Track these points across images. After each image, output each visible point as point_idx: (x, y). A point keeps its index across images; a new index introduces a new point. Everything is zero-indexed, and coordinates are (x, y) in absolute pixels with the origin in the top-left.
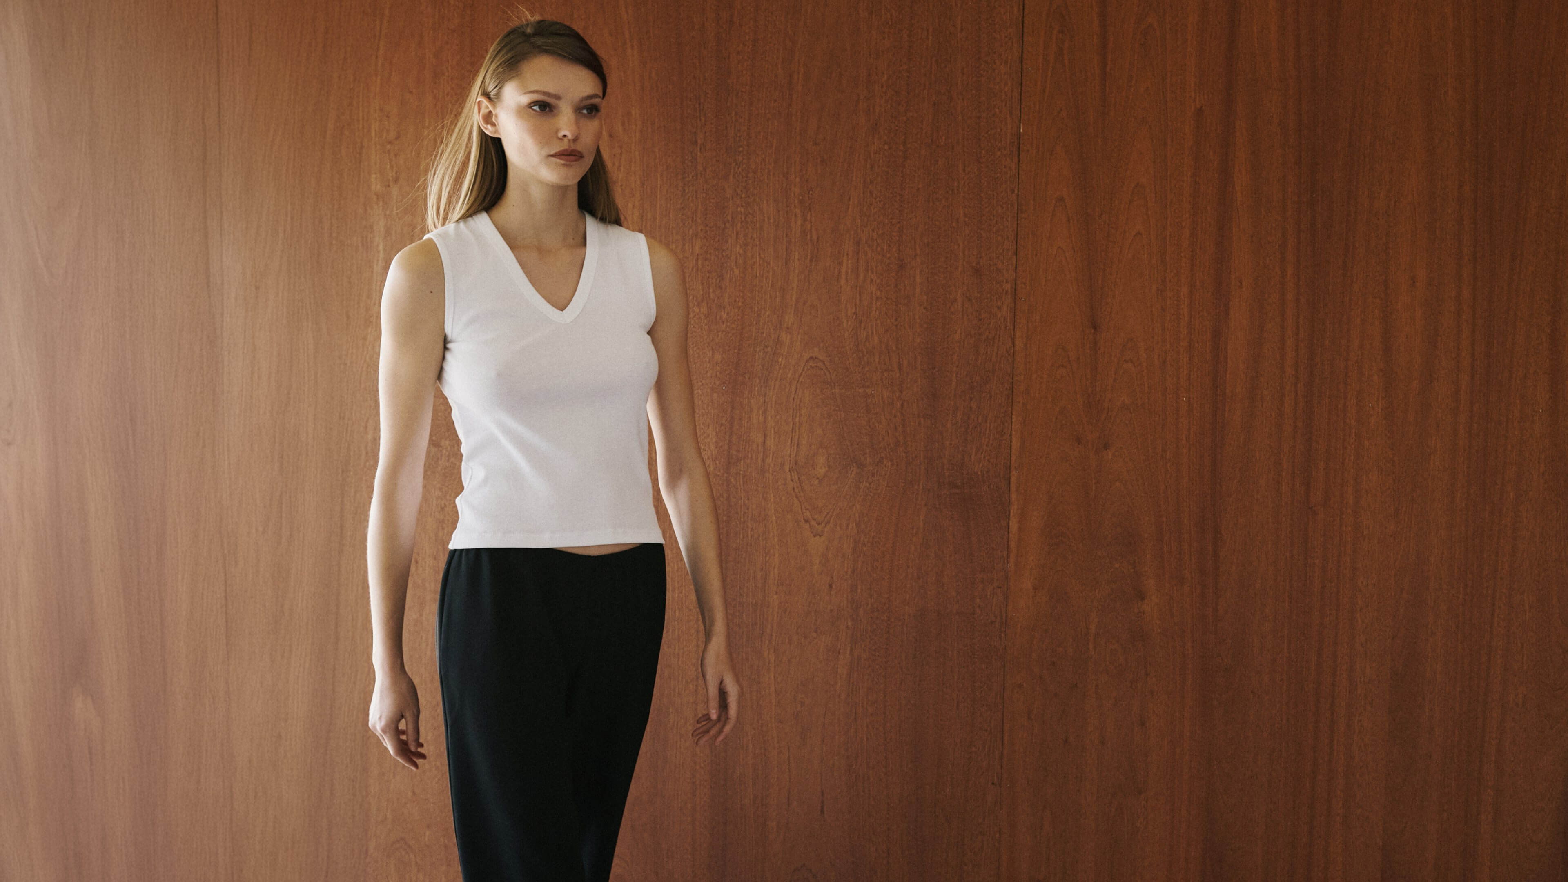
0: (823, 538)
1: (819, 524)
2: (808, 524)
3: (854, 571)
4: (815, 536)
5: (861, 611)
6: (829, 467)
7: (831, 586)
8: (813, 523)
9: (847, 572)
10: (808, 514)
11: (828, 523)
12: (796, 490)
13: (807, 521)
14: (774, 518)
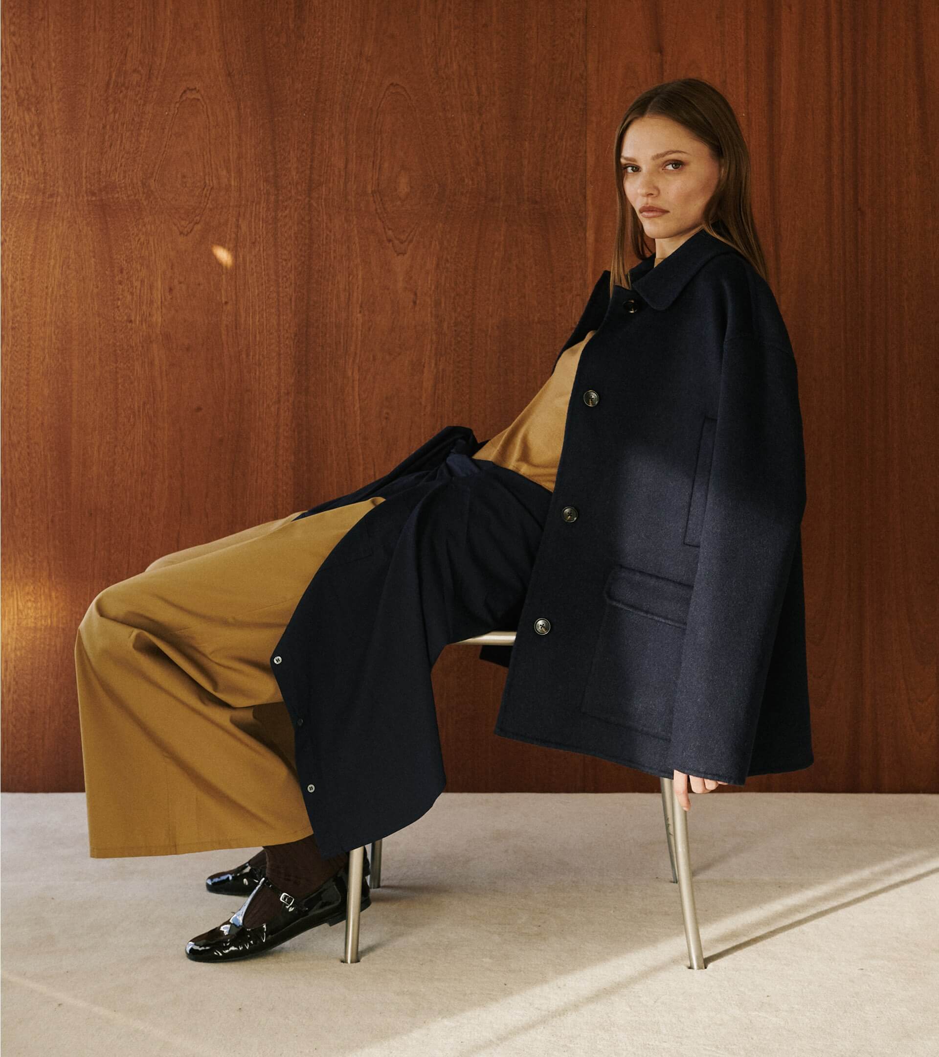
0: (406, 256)
1: (402, 243)
2: (391, 244)
3: (437, 287)
4: (398, 255)
5: (445, 325)
6: (411, 187)
7: (415, 303)
8: (396, 242)
9: (430, 289)
10: (390, 233)
11: (411, 241)
12: (379, 211)
13: (390, 241)
14: (357, 239)
